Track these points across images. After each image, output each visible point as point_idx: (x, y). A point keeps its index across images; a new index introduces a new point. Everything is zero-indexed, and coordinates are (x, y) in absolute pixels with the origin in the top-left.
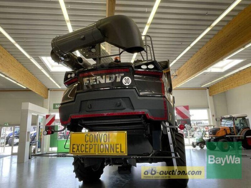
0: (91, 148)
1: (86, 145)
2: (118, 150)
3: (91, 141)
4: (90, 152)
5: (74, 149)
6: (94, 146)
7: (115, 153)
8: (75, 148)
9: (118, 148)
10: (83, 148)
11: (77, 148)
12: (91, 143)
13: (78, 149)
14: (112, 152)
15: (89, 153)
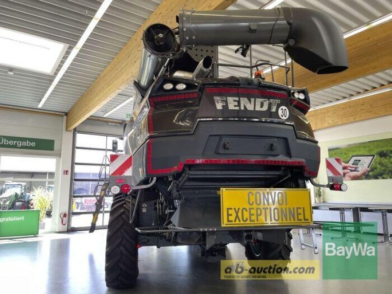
0: (260, 215)
1: (250, 209)
2: (301, 217)
3: (258, 202)
4: (258, 220)
5: (230, 217)
6: (263, 211)
7: (296, 221)
8: (231, 215)
9: (300, 214)
10: (246, 215)
11: (235, 214)
12: (258, 207)
13: (237, 216)
14: (292, 221)
15: (256, 222)
